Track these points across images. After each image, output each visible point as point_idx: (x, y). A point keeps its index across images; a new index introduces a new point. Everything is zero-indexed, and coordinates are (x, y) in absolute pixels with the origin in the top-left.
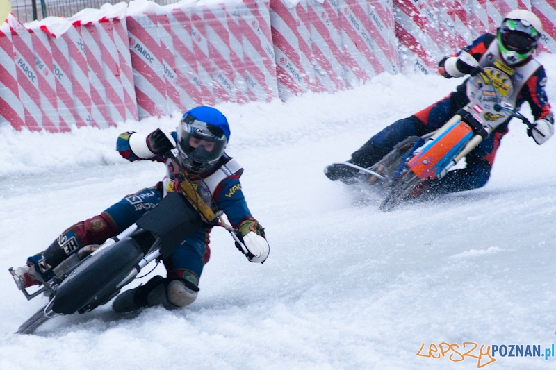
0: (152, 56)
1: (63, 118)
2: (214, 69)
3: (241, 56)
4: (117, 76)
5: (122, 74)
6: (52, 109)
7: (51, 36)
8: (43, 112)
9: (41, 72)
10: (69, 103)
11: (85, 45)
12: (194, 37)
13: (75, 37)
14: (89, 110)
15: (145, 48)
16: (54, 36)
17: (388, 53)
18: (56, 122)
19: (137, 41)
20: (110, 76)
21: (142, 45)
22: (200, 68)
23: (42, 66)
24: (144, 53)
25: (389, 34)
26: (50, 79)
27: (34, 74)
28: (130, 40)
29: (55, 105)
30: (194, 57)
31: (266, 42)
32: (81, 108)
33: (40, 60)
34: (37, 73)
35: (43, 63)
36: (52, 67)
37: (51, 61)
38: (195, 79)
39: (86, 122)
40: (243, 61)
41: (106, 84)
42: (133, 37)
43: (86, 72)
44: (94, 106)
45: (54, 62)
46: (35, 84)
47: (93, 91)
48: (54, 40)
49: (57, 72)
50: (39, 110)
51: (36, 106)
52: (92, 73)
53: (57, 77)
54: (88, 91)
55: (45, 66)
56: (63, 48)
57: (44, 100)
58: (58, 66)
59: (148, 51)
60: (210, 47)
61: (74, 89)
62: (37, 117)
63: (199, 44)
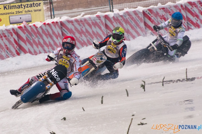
0: (68, 32)
1: (41, 51)
2: (87, 36)
3: (95, 32)
4: (57, 38)
5: (59, 38)
6: (37, 48)
7: (36, 27)
8: (34, 50)
9: (33, 38)
10: (42, 47)
11: (47, 29)
12: (81, 27)
13: (44, 27)
14: (49, 48)
15: (66, 30)
16: (37, 27)
17: (142, 31)
18: (38, 52)
19: (64, 28)
20: (55, 38)
21: (65, 29)
22: (83, 36)
23: (34, 36)
24: (66, 32)
25: (142, 25)
26: (36, 40)
27: (31, 38)
28: (61, 28)
29: (38, 47)
30: (81, 32)
31: (103, 28)
32: (46, 48)
33: (33, 34)
34: (32, 38)
35: (34, 35)
36: (37, 36)
37: (36, 35)
38: (81, 39)
39: (48, 52)
40: (96, 33)
41: (54, 41)
42: (62, 27)
43: (47, 37)
44: (50, 47)
45: (37, 35)
46: (32, 41)
47: (50, 43)
48: (37, 28)
49: (38, 38)
50: (33, 49)
51: (32, 48)
52: (49, 38)
53: (38, 39)
54: (48, 43)
55: (35, 36)
56: (40, 31)
57: (34, 46)
58: (39, 36)
59: (67, 31)
60: (86, 30)
61: (44, 43)
62: (32, 50)
63: (83, 29)
